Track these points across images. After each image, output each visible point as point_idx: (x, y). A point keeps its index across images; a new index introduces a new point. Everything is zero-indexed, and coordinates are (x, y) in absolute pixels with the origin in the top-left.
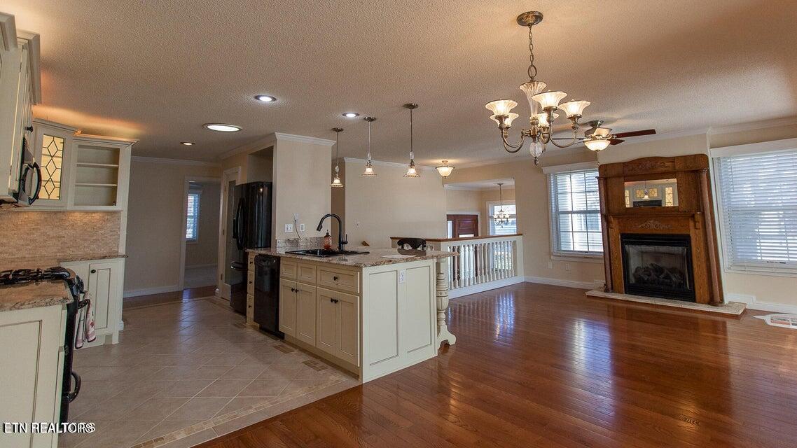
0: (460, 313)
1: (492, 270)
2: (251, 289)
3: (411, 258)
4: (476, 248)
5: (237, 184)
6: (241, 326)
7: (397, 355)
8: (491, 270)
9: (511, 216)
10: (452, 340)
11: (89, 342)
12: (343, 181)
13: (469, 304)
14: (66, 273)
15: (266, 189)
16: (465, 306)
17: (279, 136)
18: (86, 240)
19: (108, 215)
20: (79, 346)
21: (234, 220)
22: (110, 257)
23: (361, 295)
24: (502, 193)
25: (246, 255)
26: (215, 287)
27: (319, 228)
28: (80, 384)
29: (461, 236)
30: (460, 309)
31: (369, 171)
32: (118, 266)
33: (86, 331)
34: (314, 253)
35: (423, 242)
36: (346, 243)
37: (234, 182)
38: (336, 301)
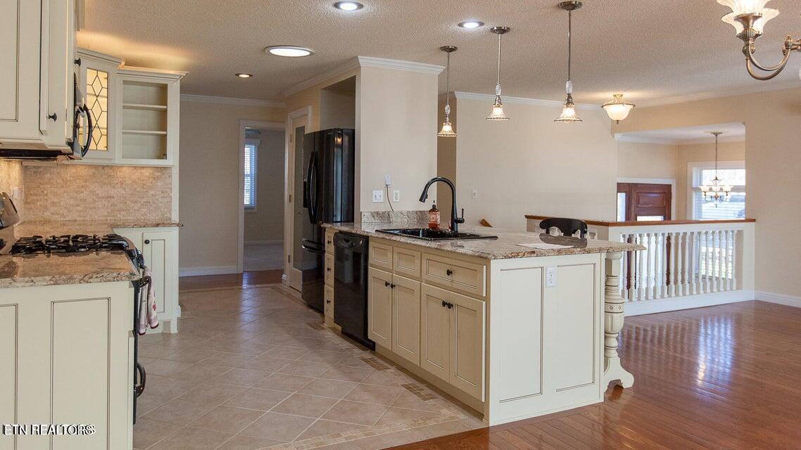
0: (637, 339)
1: (697, 277)
2: (329, 278)
3: (565, 250)
4: (669, 238)
5: (308, 131)
6: (318, 326)
7: (541, 393)
8: (694, 276)
9: (736, 189)
10: (628, 381)
11: (152, 328)
12: (454, 129)
13: (653, 327)
14: (125, 243)
15: (346, 139)
16: (645, 330)
17: (364, 61)
18: (136, 202)
19: (158, 172)
20: (142, 331)
21: (305, 183)
22: (164, 225)
23: (487, 299)
24: (719, 148)
25: (321, 232)
26: (282, 272)
27: (423, 198)
28: (145, 378)
29: (640, 219)
30: (637, 333)
31: (498, 112)
32: (172, 236)
33: (148, 315)
34: (414, 233)
35: (583, 226)
36: (462, 221)
37: (303, 128)
38: (450, 306)
